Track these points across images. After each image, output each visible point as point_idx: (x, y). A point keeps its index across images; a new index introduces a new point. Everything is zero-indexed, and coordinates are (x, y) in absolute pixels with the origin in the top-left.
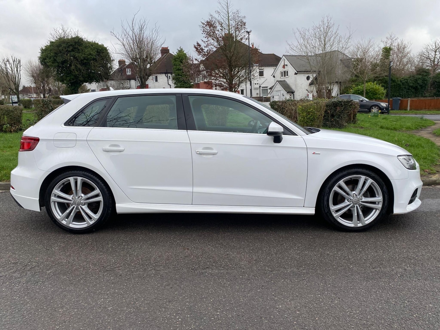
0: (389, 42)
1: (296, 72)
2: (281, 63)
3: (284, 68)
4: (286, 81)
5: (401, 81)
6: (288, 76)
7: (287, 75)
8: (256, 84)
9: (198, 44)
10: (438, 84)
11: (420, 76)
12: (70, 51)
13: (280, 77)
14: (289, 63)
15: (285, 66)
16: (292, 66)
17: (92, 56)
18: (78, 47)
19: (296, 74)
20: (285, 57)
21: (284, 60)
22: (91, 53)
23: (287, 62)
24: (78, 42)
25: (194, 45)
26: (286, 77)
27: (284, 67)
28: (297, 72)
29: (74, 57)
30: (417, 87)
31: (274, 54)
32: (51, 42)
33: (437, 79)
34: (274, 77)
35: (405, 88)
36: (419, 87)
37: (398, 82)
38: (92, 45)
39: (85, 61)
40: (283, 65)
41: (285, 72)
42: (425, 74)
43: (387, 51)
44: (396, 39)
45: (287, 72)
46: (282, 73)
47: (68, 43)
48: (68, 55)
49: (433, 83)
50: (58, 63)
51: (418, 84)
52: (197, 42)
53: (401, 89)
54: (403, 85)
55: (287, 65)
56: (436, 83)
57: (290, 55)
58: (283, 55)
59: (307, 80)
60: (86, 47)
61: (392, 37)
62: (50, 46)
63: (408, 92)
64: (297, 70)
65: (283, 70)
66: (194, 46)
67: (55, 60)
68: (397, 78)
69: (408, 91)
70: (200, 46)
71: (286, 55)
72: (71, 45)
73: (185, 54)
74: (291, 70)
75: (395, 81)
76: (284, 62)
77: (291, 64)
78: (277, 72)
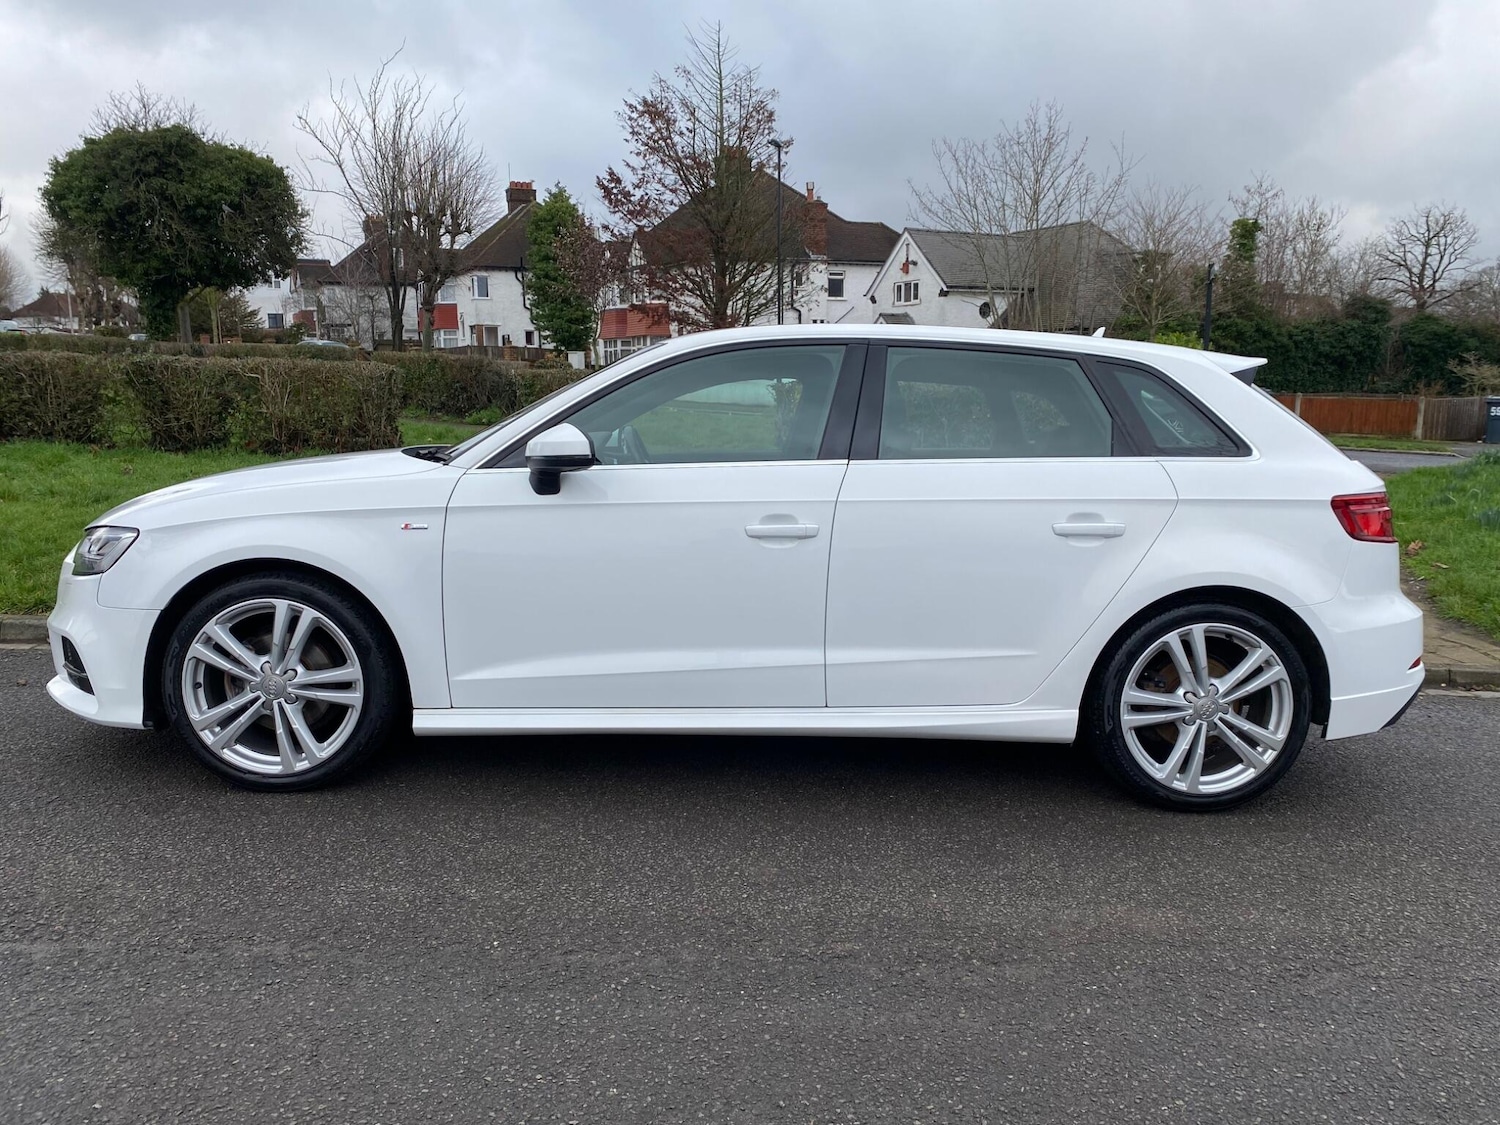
0: (1255, 202)
1: (945, 289)
2: (898, 256)
3: (907, 272)
4: (911, 315)
5: (1291, 337)
6: (917, 301)
7: (916, 297)
8: (822, 322)
9: (611, 174)
10: (1418, 350)
11: (1356, 323)
12: (147, 175)
13: (894, 303)
14: (921, 254)
15: (911, 266)
16: (932, 266)
17: (226, 197)
18: (176, 163)
19: (943, 294)
20: (912, 237)
21: (908, 245)
22: (225, 184)
23: (915, 254)
24: (178, 145)
25: (598, 177)
26: (913, 301)
27: (905, 268)
28: (947, 287)
29: (163, 195)
30: (1343, 356)
31: (882, 224)
32: (89, 142)
33: (1414, 334)
34: (873, 299)
35: (1304, 358)
36: (1351, 358)
37: (1279, 338)
38: (230, 159)
39: (201, 211)
40: (904, 261)
41: (908, 285)
42: (1374, 315)
43: (1246, 233)
44: (1276, 195)
45: (916, 285)
46: (899, 287)
47: (142, 145)
48: (143, 186)
49: (1404, 346)
50: (105, 211)
51: (1348, 347)
52: (610, 169)
53: (1292, 361)
54: (1297, 347)
55: (915, 263)
56: (1410, 348)
57: (921, 227)
58: (906, 229)
59: (980, 317)
60: (207, 164)
61: (1264, 186)
62: (84, 152)
63: (1314, 372)
64: (947, 281)
65: (903, 279)
66: (596, 179)
67: (95, 202)
68: (1278, 326)
69: (1315, 369)
70: (618, 181)
71: (913, 229)
72: (155, 154)
73: (574, 208)
74: (929, 281)
75: (1270, 334)
76: (907, 251)
77: (927, 259)
78: (883, 283)
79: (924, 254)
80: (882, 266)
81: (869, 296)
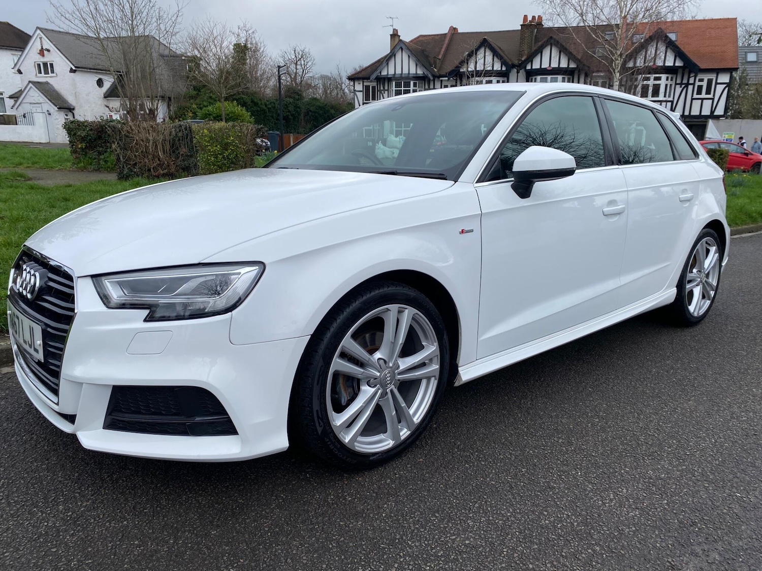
0: (243, 35)
1: (74, 68)
2: (34, 45)
3: (43, 56)
4: (51, 83)
5: (266, 106)
6: (54, 75)
7: (53, 72)
10: (313, 114)
11: (291, 100)
13: (36, 75)
14: (54, 47)
15: (45, 52)
16: (62, 53)
19: (72, 71)
20: (43, 33)
21: (41, 38)
23: (47, 44)
26: (51, 75)
27: (42, 52)
28: (75, 67)
30: (288, 116)
31: (8, 24)
33: (311, 106)
34: (20, 72)
35: (272, 117)
36: (291, 117)
37: (262, 106)
40: (40, 48)
41: (45, 64)
42: (297, 97)
43: (241, 50)
44: (253, 32)
45: (52, 65)
46: (39, 65)
49: (308, 111)
51: (289, 112)
53: (267, 118)
54: (269, 111)
55: (48, 51)
56: (310, 113)
58: (38, 28)
59: (97, 87)
61: (248, 26)
63: (276, 123)
64: (74, 63)
65: (41, 60)
68: (260, 100)
69: (277, 122)
71: (43, 29)
74: (62, 64)
75: (258, 104)
76: (41, 42)
77: (58, 49)
78: (25, 62)
79: (54, 45)
80: (23, 52)
81: (16, 69)
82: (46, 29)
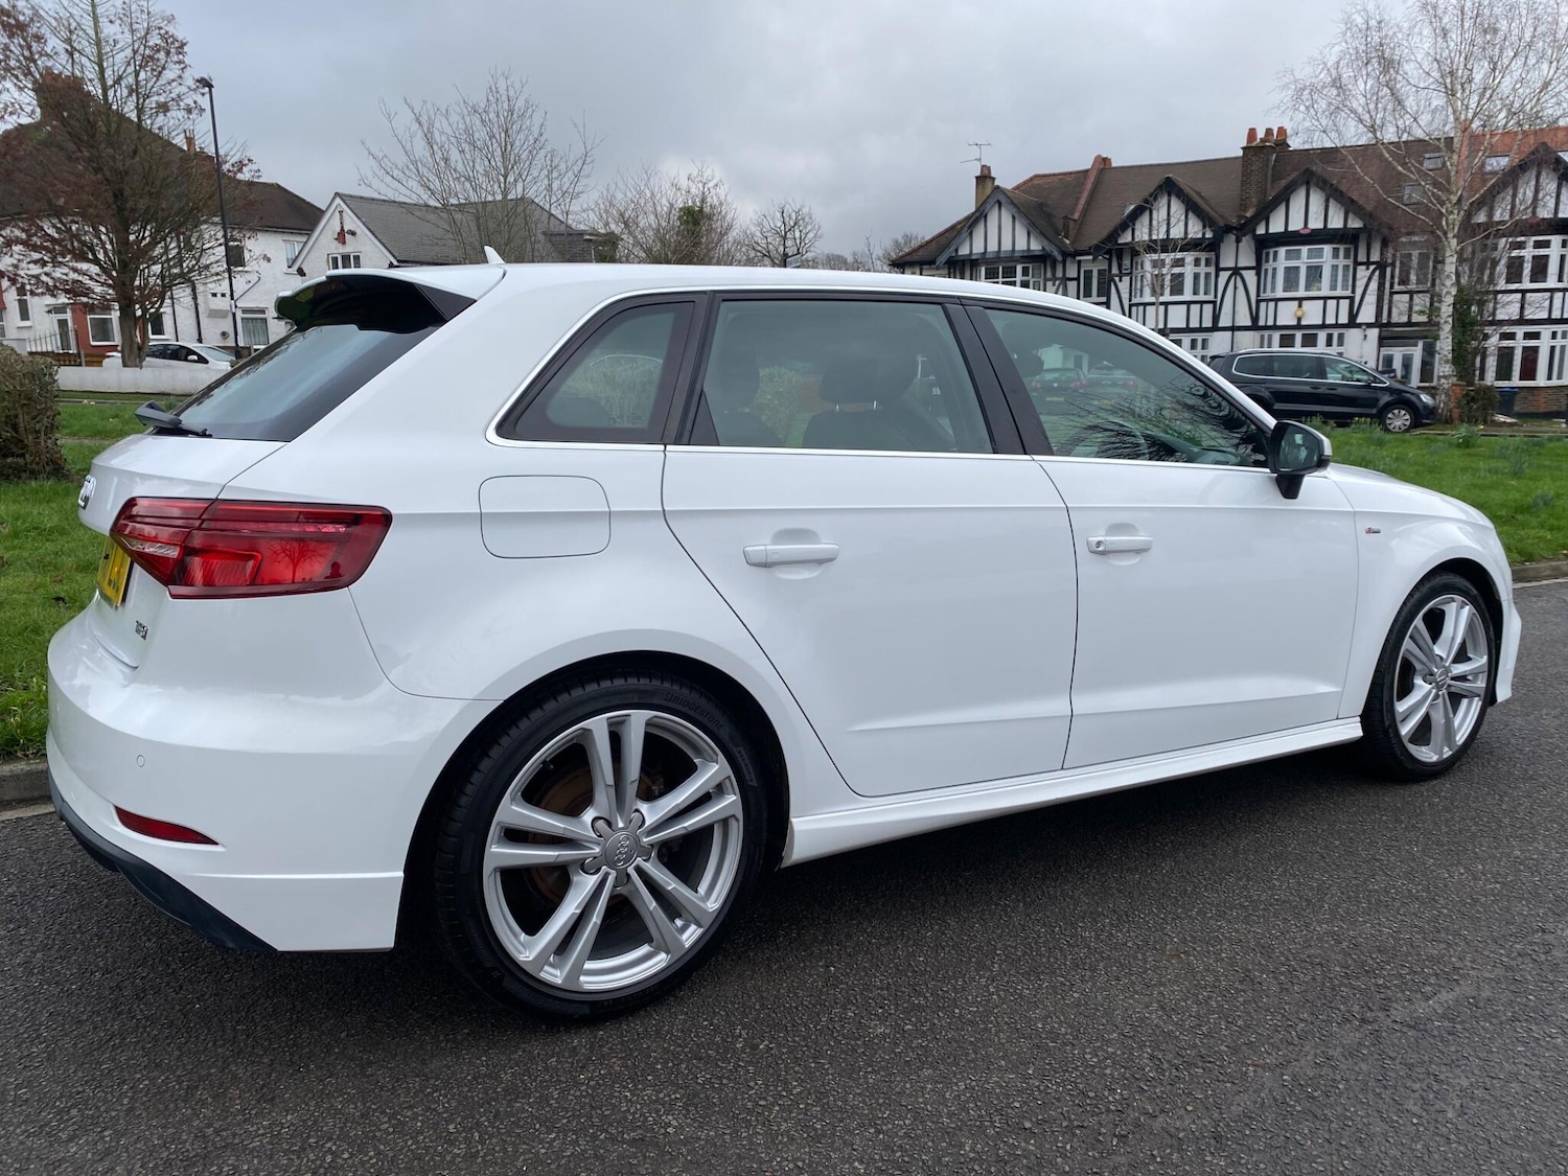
1: (395, 263)
2: (329, 227)
3: (344, 243)
8: (214, 295)
14: (361, 225)
15: (348, 236)
16: (376, 237)
20: (346, 203)
21: (341, 212)
23: (351, 223)
27: (341, 237)
28: (398, 261)
31: (278, 185)
34: (299, 273)
40: (338, 229)
41: (345, 258)
45: (356, 259)
46: (334, 260)
55: (353, 233)
58: (337, 194)
64: (396, 254)
65: (339, 250)
71: (346, 196)
74: (375, 255)
76: (341, 218)
77: (370, 230)
78: (312, 255)
79: (364, 223)
80: (309, 235)
81: (296, 267)
82: (351, 196)
